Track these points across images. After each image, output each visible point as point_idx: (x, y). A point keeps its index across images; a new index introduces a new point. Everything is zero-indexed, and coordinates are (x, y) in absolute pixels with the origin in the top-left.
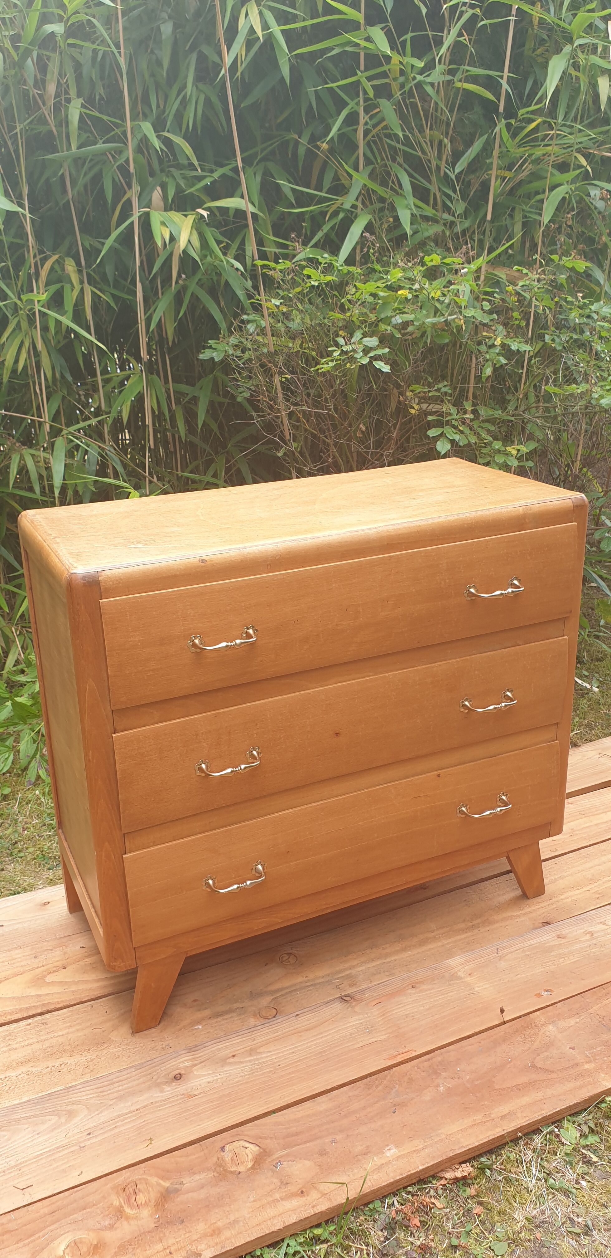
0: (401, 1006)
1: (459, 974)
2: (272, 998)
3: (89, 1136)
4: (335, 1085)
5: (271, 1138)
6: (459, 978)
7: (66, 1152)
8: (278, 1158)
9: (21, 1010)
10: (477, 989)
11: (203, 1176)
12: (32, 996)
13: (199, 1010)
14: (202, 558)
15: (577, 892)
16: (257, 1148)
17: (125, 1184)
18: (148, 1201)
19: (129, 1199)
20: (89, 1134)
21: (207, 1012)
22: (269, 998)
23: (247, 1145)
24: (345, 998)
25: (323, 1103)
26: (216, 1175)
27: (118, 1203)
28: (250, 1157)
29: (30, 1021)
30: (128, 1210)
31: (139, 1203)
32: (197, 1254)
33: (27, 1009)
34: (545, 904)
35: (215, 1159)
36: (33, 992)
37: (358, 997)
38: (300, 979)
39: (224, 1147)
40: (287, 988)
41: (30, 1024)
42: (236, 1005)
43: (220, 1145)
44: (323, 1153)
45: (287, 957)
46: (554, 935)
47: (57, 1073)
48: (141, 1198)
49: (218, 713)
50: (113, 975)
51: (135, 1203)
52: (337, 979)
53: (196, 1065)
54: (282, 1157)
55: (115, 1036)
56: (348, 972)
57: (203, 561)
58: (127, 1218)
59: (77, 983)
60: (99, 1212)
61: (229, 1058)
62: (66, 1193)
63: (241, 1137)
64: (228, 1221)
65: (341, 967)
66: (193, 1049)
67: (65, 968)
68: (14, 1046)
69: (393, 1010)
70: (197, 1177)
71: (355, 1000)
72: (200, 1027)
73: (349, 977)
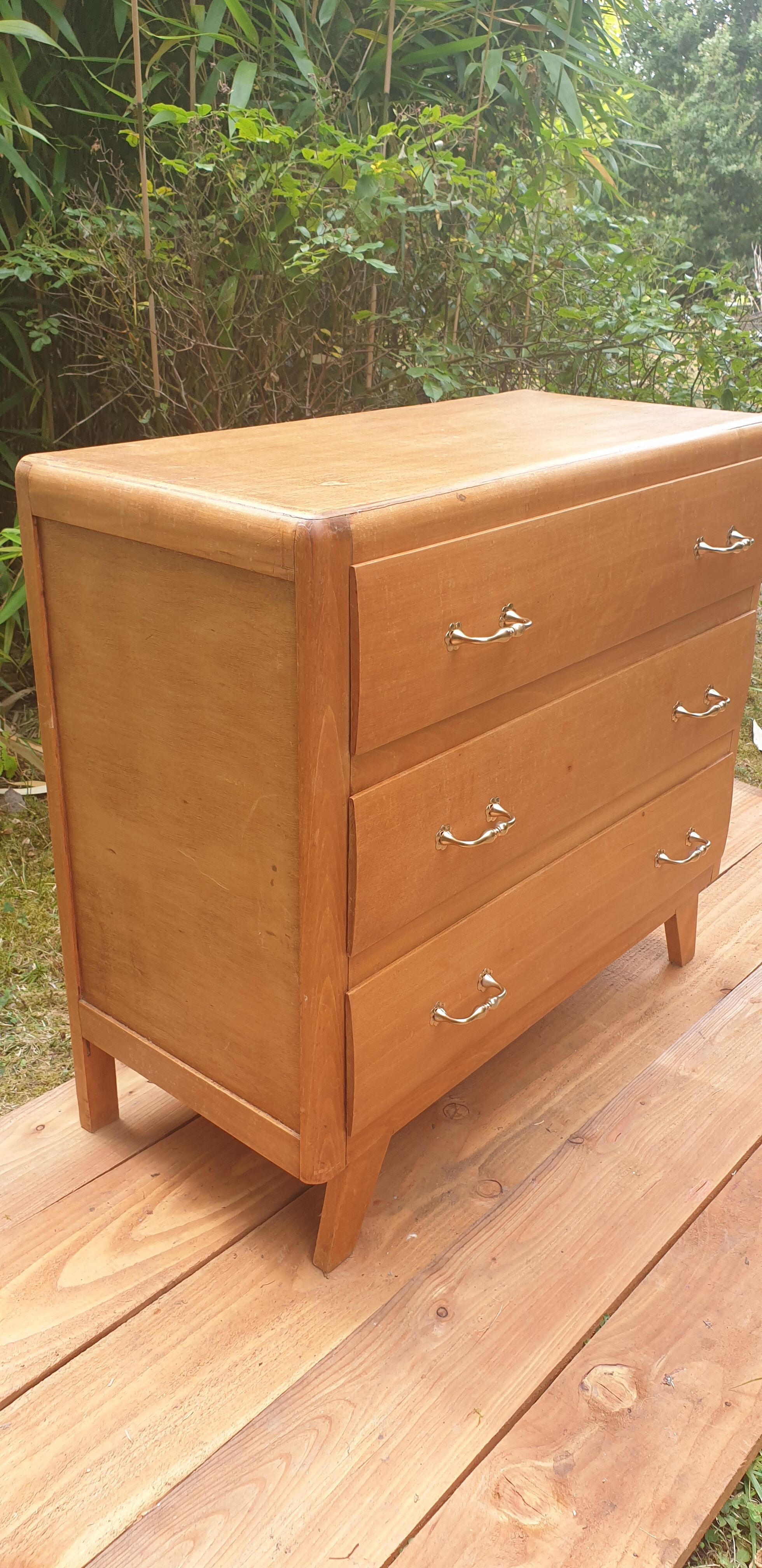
0: (647, 1130)
1: (682, 1073)
2: (477, 1167)
3: (384, 1440)
4: (655, 1253)
5: (631, 1349)
6: (685, 1078)
7: (367, 1474)
8: (660, 1372)
9: (130, 1294)
10: (716, 1086)
11: (587, 1433)
12: (131, 1268)
13: (393, 1214)
14: (460, 493)
15: (726, 947)
16: (625, 1369)
17: (494, 1487)
18: (543, 1498)
19: (516, 1506)
20: (381, 1437)
21: (406, 1214)
22: (474, 1169)
23: (610, 1369)
24: (574, 1141)
25: (658, 1282)
26: (602, 1424)
27: (505, 1518)
28: (626, 1385)
29: (155, 1306)
30: (526, 1522)
31: (534, 1505)
32: (672, 1541)
33: (139, 1289)
34: (702, 969)
35: (584, 1404)
36: (126, 1261)
37: (588, 1134)
38: (493, 1133)
39: (582, 1383)
40: (485, 1149)
41: (158, 1310)
42: (438, 1192)
43: (574, 1383)
44: (709, 1344)
45: (453, 1110)
46: (747, 1001)
47: (258, 1368)
48: (532, 1497)
49: (462, 750)
50: (232, 1201)
51: (530, 1509)
52: (540, 1119)
53: (453, 1289)
54: (664, 1368)
55: (299, 1286)
56: (546, 1107)
57: (461, 498)
58: (537, 1534)
59: (186, 1228)
60: (490, 1542)
61: (491, 1264)
62: (422, 1533)
63: (595, 1362)
64: (672, 1481)
65: (531, 1103)
66: (435, 1268)
67: (150, 1213)
68: (159, 1350)
69: (643, 1139)
70: (582, 1438)
71: (589, 1139)
72: (414, 1235)
73: (552, 1113)
